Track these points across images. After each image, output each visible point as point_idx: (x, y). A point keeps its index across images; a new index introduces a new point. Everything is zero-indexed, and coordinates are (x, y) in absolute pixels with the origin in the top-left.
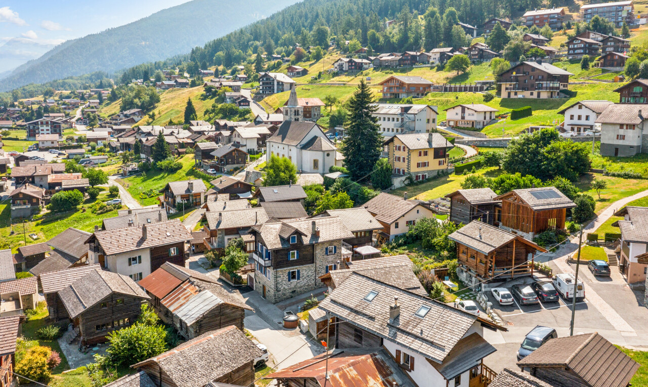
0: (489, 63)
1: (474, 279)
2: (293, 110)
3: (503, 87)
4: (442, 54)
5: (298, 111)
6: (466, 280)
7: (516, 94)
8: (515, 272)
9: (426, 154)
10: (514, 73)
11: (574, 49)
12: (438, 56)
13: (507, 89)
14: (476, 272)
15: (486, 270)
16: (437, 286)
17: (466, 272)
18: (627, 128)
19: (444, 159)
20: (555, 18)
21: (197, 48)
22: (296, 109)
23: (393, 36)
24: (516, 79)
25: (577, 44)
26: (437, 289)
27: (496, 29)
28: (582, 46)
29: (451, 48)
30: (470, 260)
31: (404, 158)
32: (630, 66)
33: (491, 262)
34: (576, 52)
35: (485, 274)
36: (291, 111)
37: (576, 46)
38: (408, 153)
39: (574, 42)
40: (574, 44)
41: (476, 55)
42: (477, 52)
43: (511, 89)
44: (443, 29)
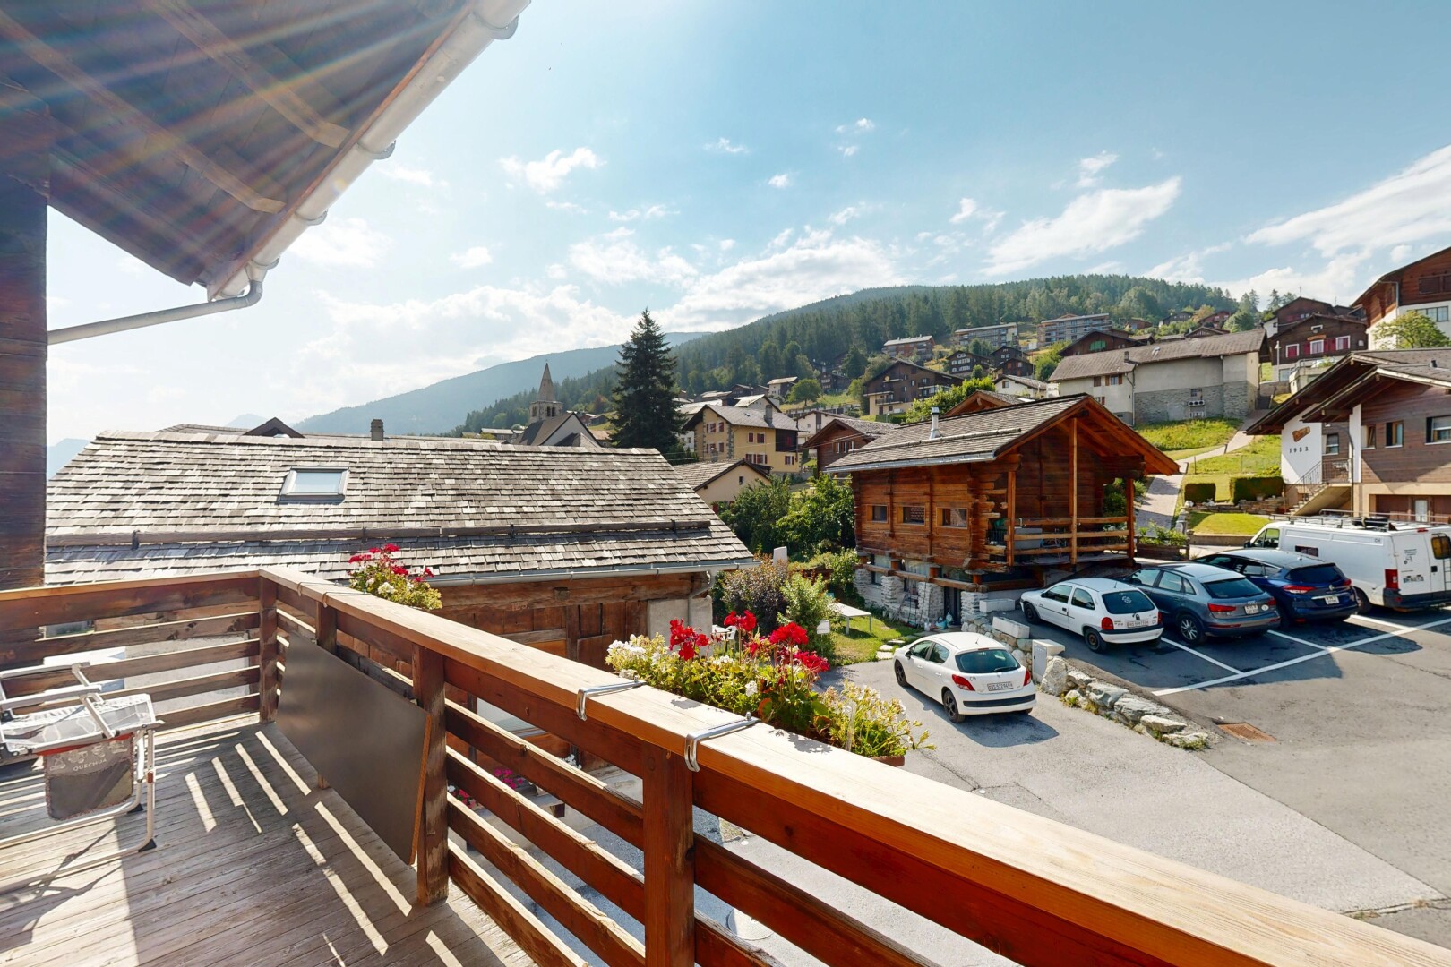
0: (846, 391)
1: (924, 588)
2: (545, 407)
3: (872, 401)
4: (783, 385)
5: (554, 409)
6: (893, 600)
7: (891, 409)
8: (1081, 542)
9: (761, 439)
10: (887, 379)
11: (958, 366)
12: (779, 388)
13: (876, 402)
14: (931, 560)
15: (976, 539)
16: (800, 594)
17: (890, 574)
18: (1107, 384)
19: (794, 454)
20: (924, 347)
21: (474, 412)
22: (551, 405)
23: (721, 378)
24: (890, 386)
25: (961, 359)
26: (805, 605)
27: (852, 353)
28: (969, 361)
29: (795, 378)
30: (904, 529)
31: (722, 445)
32: (1044, 368)
33: (998, 499)
34: (961, 369)
35: (975, 554)
36: (541, 408)
37: (960, 362)
38: (729, 433)
39: (958, 357)
40: (958, 360)
41: (827, 384)
42: (829, 381)
43: (883, 402)
44: (784, 362)
